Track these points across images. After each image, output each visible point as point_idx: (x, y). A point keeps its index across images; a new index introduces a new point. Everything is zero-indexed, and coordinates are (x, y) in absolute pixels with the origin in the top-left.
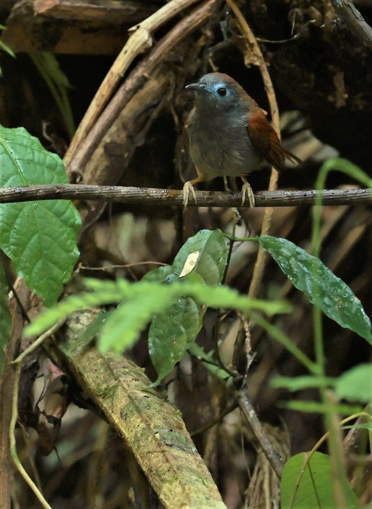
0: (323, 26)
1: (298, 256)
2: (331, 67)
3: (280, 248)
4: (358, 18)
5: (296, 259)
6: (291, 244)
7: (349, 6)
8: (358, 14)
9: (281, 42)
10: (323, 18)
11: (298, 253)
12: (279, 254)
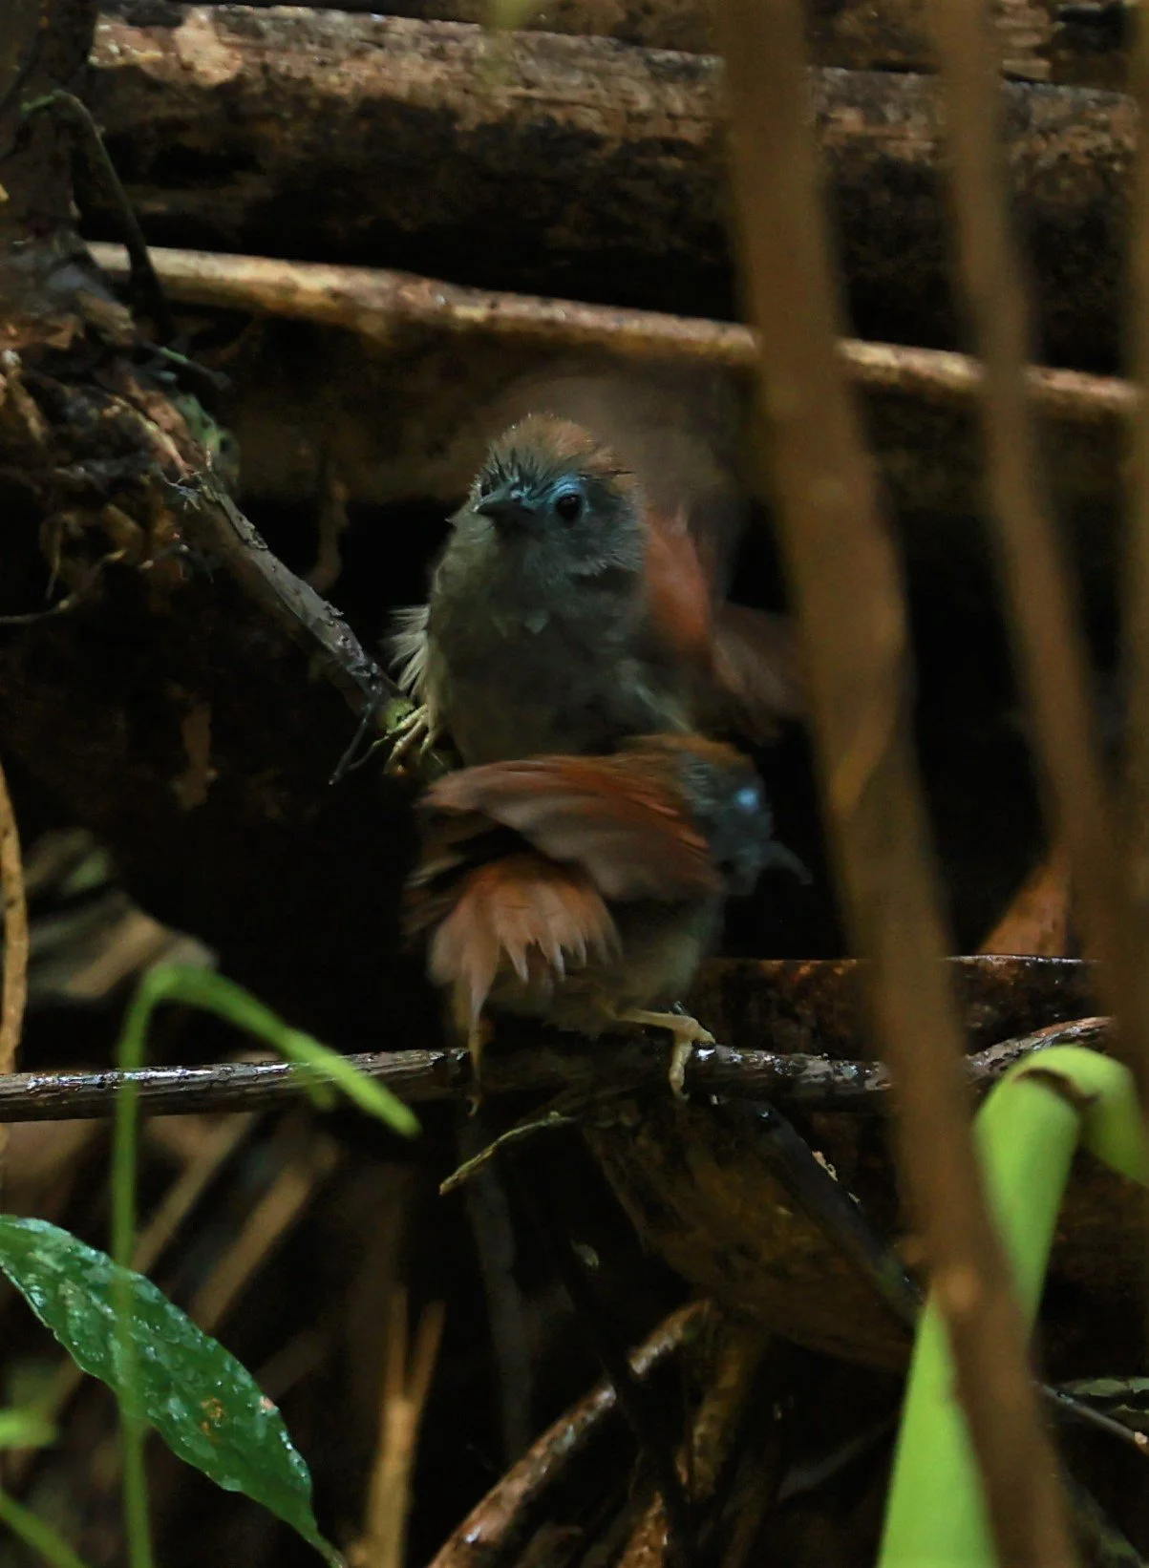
0: (149, 564)
1: (86, 1274)
2: (177, 691)
3: (31, 1247)
4: (246, 542)
5: (79, 1280)
6: (62, 1236)
7: (218, 504)
8: (247, 527)
9: (18, 619)
10: (146, 543)
11: (87, 1264)
12: (25, 1265)
